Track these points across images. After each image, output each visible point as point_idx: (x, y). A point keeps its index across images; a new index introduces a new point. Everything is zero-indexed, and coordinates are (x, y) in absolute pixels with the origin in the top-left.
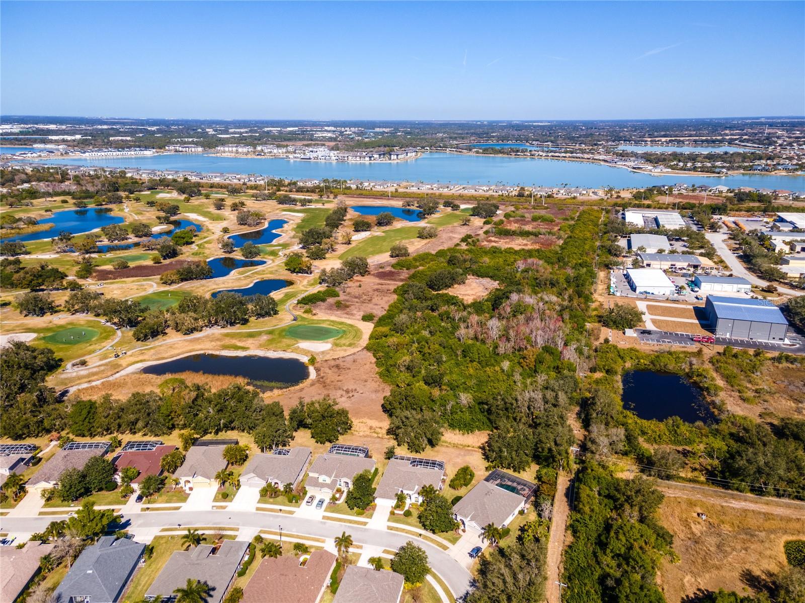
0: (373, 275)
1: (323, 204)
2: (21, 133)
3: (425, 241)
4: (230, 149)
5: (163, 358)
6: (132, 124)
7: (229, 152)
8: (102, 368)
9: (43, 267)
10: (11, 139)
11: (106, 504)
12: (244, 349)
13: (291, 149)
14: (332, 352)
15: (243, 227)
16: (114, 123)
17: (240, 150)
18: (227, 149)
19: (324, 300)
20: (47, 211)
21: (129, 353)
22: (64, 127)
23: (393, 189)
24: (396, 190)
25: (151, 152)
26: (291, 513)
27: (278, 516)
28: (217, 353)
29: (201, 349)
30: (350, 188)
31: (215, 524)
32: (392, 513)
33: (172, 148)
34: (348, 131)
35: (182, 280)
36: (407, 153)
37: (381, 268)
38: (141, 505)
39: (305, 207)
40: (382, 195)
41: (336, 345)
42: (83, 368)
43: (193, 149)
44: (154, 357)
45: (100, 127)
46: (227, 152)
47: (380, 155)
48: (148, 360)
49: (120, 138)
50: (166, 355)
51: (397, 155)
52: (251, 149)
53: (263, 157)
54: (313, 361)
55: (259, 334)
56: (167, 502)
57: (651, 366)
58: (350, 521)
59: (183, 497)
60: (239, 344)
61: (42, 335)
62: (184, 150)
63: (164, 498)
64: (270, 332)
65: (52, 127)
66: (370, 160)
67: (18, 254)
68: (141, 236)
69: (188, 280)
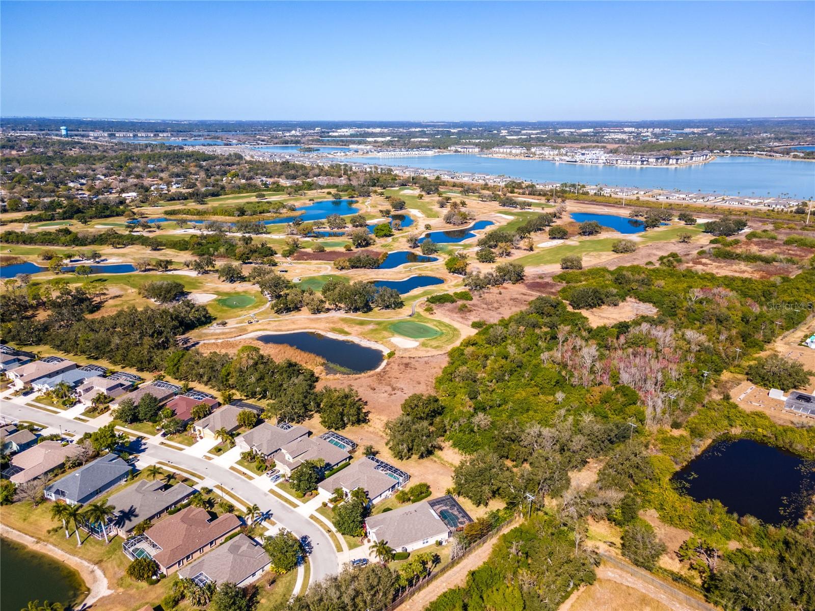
0: (526, 284)
1: (543, 208)
2: (352, 136)
3: (616, 255)
4: (505, 150)
5: (281, 330)
6: (443, 126)
7: (503, 153)
8: (233, 330)
9: (263, 245)
10: (338, 141)
11: (144, 432)
12: (347, 333)
13: (563, 151)
14: (414, 350)
15: (448, 225)
16: (427, 126)
17: (514, 151)
18: (501, 150)
19: (453, 301)
20: (310, 200)
21: (260, 322)
22: (386, 130)
23: (634, 197)
24: (638, 199)
25: (432, 152)
26: (251, 478)
27: (239, 478)
28: (322, 333)
29: (314, 328)
30: (587, 193)
31: (194, 469)
32: (325, 505)
33: (453, 148)
34: (647, 133)
35: (353, 267)
36: (692, 157)
37: (540, 278)
38: (163, 440)
39: (523, 211)
40: (616, 203)
41: (423, 345)
42: (222, 327)
43: (470, 150)
44: (275, 328)
45: (413, 130)
46: (500, 153)
47: (657, 159)
48: (269, 330)
49: (420, 139)
50: (283, 328)
51: (677, 159)
52: (524, 150)
53: (530, 159)
54: (391, 355)
55: (369, 323)
56: (180, 443)
57: (773, 440)
58: (286, 500)
59: (192, 441)
60: (346, 329)
61: (220, 297)
62: (462, 150)
63: (180, 439)
64: (379, 323)
65: (378, 130)
66: (642, 164)
67: (262, 233)
68: (357, 226)
69: (357, 267)
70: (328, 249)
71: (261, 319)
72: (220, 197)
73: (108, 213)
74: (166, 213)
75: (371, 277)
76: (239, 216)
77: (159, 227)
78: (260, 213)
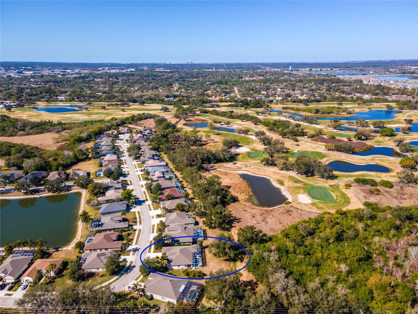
8: (235, 167)
11: (150, 198)
12: (282, 185)
20: (369, 109)
27: (150, 231)
28: (272, 181)
35: (337, 150)
38: (151, 204)
41: (313, 204)
48: (250, 172)
50: (257, 173)
54: (289, 203)
56: (153, 207)
59: (157, 208)
60: (285, 182)
61: (251, 151)
63: (155, 206)
64: (306, 184)
67: (314, 124)
68: (376, 127)
69: (339, 151)
70: (337, 138)
71: (252, 166)
72: (321, 103)
73: (258, 106)
74: (284, 108)
75: (341, 158)
76: (315, 113)
77: (270, 114)
78: (328, 113)
